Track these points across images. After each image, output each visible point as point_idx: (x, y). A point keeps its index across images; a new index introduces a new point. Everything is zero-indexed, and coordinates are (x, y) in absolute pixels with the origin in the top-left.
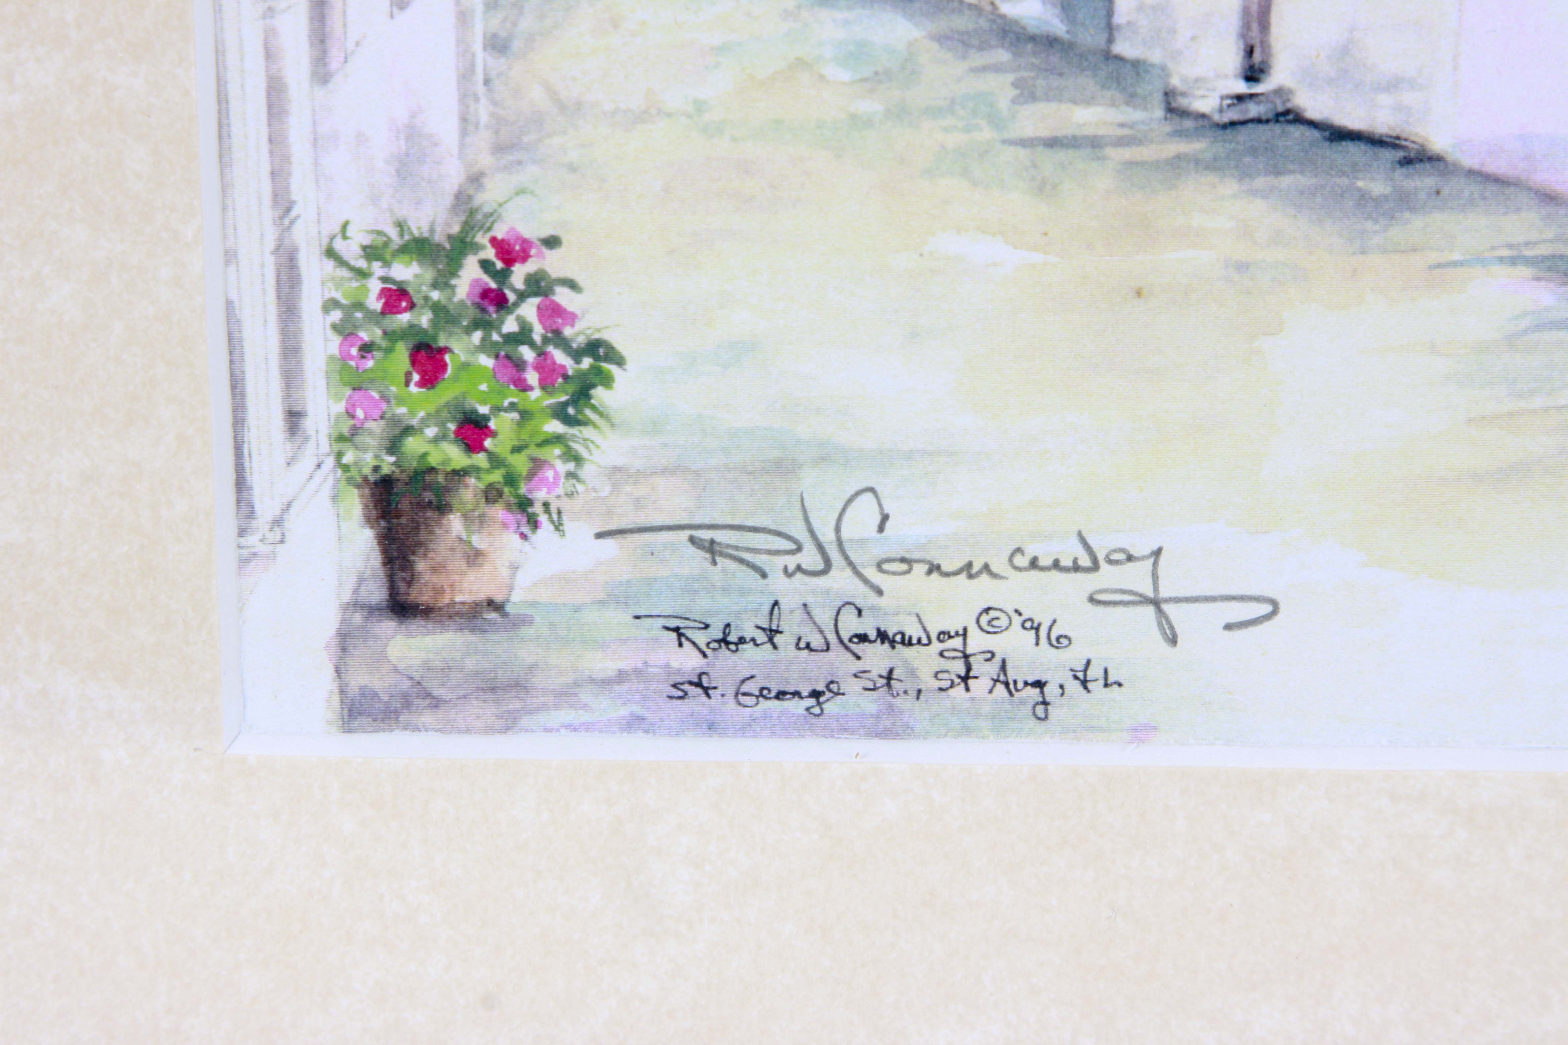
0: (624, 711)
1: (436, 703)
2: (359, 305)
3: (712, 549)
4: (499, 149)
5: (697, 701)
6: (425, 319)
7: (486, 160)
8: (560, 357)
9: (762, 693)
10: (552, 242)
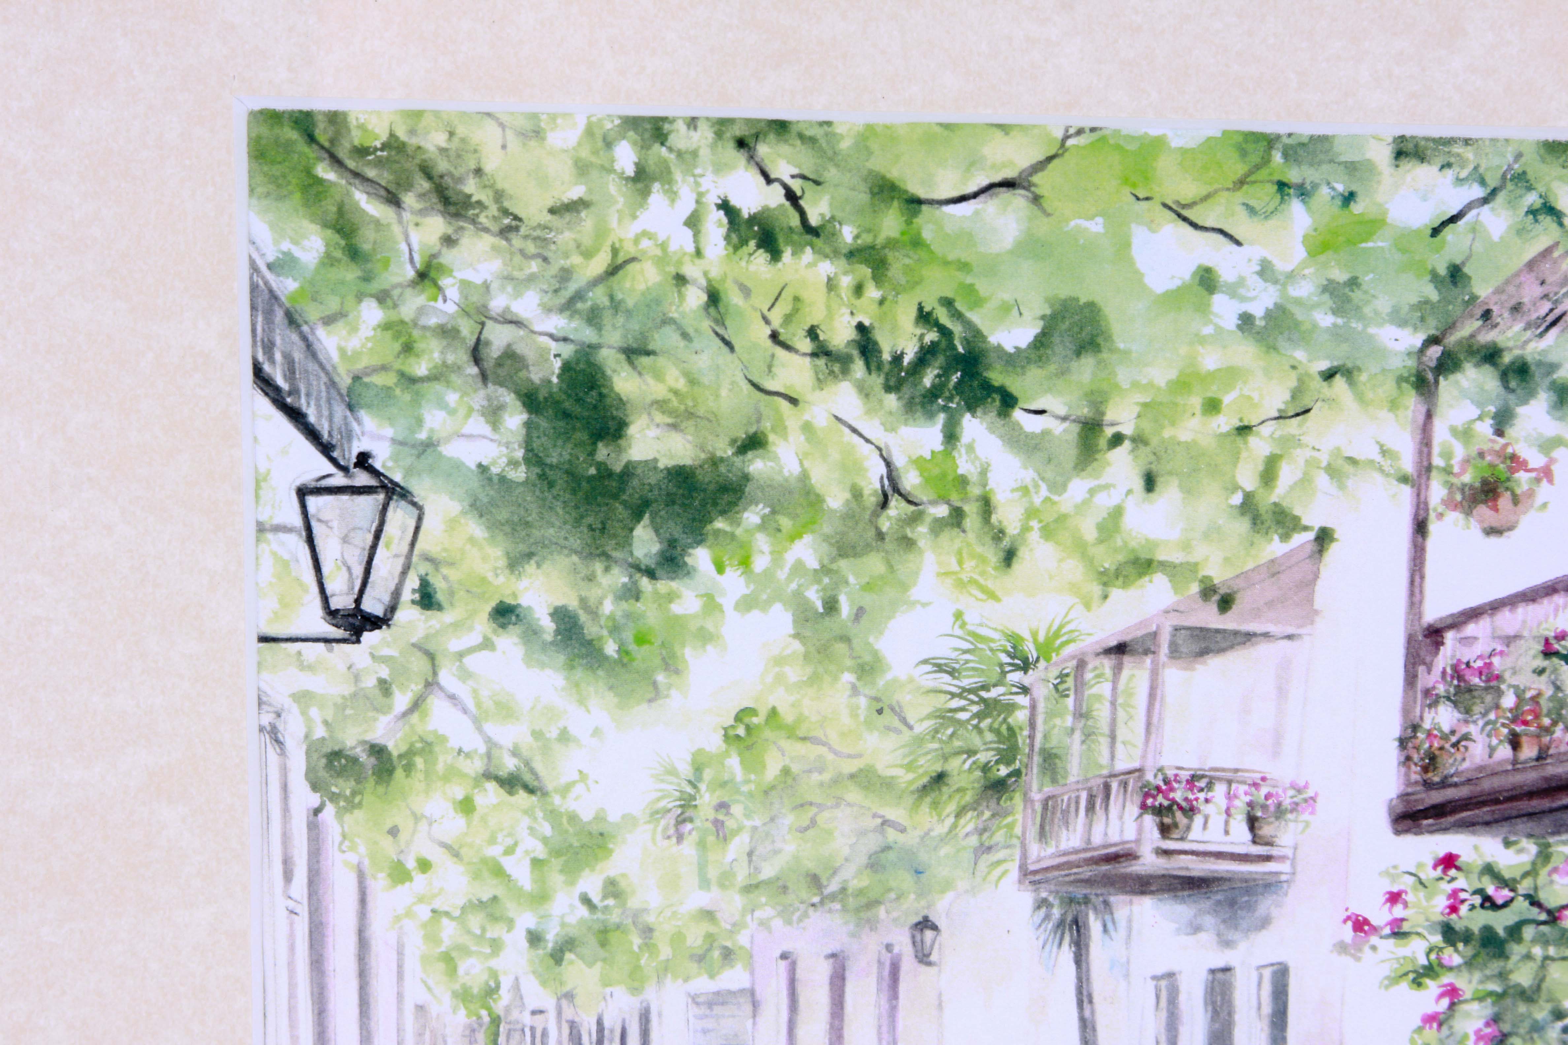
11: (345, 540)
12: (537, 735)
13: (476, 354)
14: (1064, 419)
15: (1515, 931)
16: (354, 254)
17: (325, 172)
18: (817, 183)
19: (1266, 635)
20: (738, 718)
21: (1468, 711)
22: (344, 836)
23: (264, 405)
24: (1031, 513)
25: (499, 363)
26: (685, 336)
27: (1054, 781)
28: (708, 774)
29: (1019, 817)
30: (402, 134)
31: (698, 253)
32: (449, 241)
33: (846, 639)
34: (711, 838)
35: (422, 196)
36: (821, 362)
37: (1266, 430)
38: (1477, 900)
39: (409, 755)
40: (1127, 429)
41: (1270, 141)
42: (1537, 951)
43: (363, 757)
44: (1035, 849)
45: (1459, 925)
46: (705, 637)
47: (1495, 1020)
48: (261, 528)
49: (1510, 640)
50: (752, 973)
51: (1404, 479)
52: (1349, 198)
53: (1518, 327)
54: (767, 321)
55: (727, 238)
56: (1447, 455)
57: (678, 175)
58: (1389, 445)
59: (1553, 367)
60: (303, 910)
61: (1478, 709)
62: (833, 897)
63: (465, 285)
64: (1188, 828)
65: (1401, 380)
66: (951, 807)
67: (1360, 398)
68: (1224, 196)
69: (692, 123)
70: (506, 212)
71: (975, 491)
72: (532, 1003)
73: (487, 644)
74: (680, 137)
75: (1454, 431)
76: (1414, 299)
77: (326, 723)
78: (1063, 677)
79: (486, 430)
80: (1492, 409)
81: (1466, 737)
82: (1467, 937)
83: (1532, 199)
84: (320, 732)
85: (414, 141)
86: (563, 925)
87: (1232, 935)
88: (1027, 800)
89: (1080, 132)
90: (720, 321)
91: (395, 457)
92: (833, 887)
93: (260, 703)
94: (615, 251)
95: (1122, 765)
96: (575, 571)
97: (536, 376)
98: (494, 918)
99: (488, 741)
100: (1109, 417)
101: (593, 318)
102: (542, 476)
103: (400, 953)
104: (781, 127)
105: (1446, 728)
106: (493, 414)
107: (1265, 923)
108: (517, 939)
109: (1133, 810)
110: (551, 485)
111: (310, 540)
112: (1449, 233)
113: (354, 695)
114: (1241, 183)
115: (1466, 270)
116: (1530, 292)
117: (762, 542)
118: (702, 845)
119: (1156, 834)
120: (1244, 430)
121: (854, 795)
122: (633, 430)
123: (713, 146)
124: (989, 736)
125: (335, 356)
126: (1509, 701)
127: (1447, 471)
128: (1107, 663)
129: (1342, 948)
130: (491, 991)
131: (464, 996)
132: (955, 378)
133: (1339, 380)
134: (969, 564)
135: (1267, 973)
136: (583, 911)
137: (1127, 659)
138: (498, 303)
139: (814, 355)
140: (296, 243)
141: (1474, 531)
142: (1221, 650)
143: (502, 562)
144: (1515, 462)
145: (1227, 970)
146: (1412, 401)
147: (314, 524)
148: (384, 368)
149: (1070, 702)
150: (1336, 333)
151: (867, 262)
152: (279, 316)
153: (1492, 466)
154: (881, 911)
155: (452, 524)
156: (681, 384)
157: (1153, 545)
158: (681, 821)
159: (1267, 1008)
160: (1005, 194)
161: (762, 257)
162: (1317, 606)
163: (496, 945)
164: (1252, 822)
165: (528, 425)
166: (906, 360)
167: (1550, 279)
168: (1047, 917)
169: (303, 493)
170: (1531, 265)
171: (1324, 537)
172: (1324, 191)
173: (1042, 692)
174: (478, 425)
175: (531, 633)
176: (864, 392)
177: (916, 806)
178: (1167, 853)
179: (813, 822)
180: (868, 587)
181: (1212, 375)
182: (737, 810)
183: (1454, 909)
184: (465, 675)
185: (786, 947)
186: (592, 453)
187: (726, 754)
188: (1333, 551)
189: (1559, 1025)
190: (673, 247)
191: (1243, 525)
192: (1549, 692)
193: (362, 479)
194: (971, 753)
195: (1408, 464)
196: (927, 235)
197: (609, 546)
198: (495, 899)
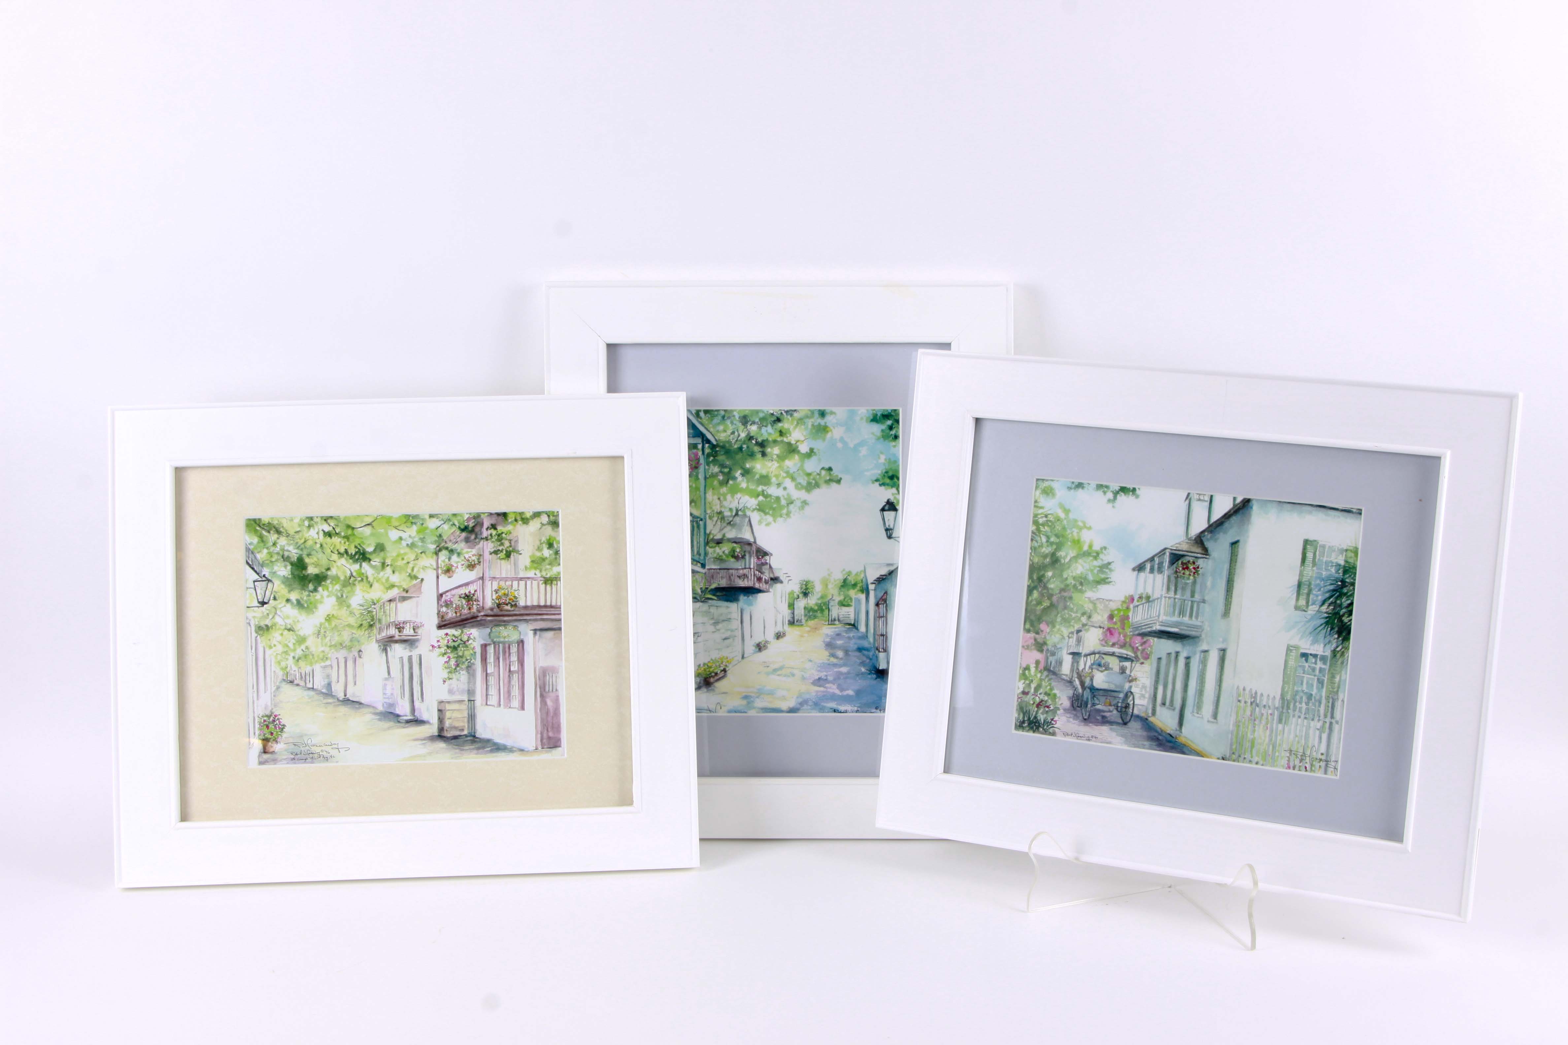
0: (286, 762)
1: (268, 762)
2: (261, 722)
3: (295, 745)
4: (275, 706)
5: (294, 761)
6: (267, 723)
7: (273, 707)
8: (280, 726)
9: (300, 760)
10: (279, 715)
11: (261, 589)
12: (293, 621)
13: (283, 557)
14: (379, 562)
15: (459, 646)
16: (263, 541)
17: (258, 528)
18: (338, 526)
19: (414, 597)
20: (327, 616)
21: (448, 608)
22: (261, 641)
23: (248, 567)
24: (374, 578)
25: (287, 558)
26: (317, 552)
27: (380, 624)
28: (322, 627)
29: (375, 630)
30: (270, 522)
31: (319, 538)
32: (278, 538)
33: (345, 601)
34: (323, 638)
35: (274, 531)
36: (339, 555)
37: (412, 562)
38: (452, 641)
39: (272, 626)
40: (389, 564)
41: (409, 516)
42: (462, 649)
43: (264, 627)
44: (378, 636)
45: (449, 645)
46: (321, 602)
47: (456, 662)
48: (247, 588)
49: (454, 595)
50: (331, 661)
51: (435, 569)
52: (422, 524)
53: (451, 544)
54: (330, 549)
55: (323, 536)
56: (441, 565)
57: (315, 526)
58: (432, 563)
59: (456, 550)
60: (254, 655)
61: (449, 607)
62: (344, 647)
63: (281, 546)
64: (403, 631)
65: (433, 553)
66: (364, 630)
67: (427, 557)
68: (403, 525)
69: (317, 517)
70: (287, 533)
71: (365, 575)
72: (293, 669)
73: (285, 606)
74: (315, 519)
75: (442, 561)
76: (434, 540)
77: (258, 621)
78: (381, 606)
79: (285, 569)
80: (448, 557)
81: (448, 613)
82: (451, 647)
83: (451, 523)
84: (257, 623)
85: (272, 522)
86: (299, 655)
87: (412, 650)
88: (376, 628)
89: (379, 516)
90: (322, 549)
91: (269, 575)
92: (344, 645)
93: (247, 618)
94: (305, 539)
95: (392, 621)
96: (299, 592)
97: (292, 560)
98: (287, 654)
99: (285, 623)
100: (386, 562)
101: (302, 550)
102: (294, 577)
103: (271, 661)
104: (331, 517)
105: (445, 611)
106: (286, 567)
107: (417, 647)
108: (291, 658)
109: (394, 628)
110: (295, 578)
111: (255, 590)
112: (439, 529)
113: (263, 616)
114: (405, 522)
115: (442, 535)
116: (452, 538)
117: (330, 586)
118: (322, 639)
119: (398, 632)
120: (408, 563)
121: (347, 629)
122: (308, 568)
123: (321, 521)
124: (369, 617)
125: (259, 558)
126: (454, 606)
127: (441, 568)
128: (388, 603)
129: (430, 651)
130: (287, 668)
131: (282, 669)
132: (361, 556)
133: (423, 554)
134: (365, 587)
135: (418, 656)
136: (302, 652)
137: (392, 602)
138: (286, 548)
139: (338, 554)
140: (253, 540)
141: (446, 577)
142: (407, 600)
143: (287, 592)
144: (452, 566)
145: (411, 656)
146: (435, 556)
147: (256, 587)
148: (268, 560)
149: (382, 610)
150: (422, 546)
151: (346, 538)
152: (250, 552)
153: (448, 566)
154: (353, 649)
155: (279, 586)
156: (316, 560)
157: (394, 582)
158: (318, 635)
159: (418, 662)
160: (368, 526)
161: (329, 538)
162: (422, 591)
163: (287, 659)
164: (414, 629)
165: (291, 568)
166: (353, 554)
167: (455, 535)
168: (381, 648)
169: (254, 582)
170: (452, 533)
171: (422, 580)
172: (418, 523)
173: (378, 609)
174: (283, 569)
175: (292, 603)
176: (346, 559)
177: (358, 629)
178: (400, 636)
179: (341, 634)
180: (348, 592)
181: (403, 554)
182: (327, 632)
183: (448, 642)
184: (281, 611)
185: (337, 656)
186: (302, 572)
187: (325, 623)
188: (424, 582)
189: (467, 662)
190: (314, 537)
191: (409, 579)
192: (461, 604)
193: (264, 579)
194: (366, 620)
195: (435, 567)
196: (355, 533)
197: (305, 588)
198: (287, 651)
